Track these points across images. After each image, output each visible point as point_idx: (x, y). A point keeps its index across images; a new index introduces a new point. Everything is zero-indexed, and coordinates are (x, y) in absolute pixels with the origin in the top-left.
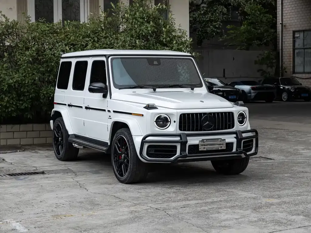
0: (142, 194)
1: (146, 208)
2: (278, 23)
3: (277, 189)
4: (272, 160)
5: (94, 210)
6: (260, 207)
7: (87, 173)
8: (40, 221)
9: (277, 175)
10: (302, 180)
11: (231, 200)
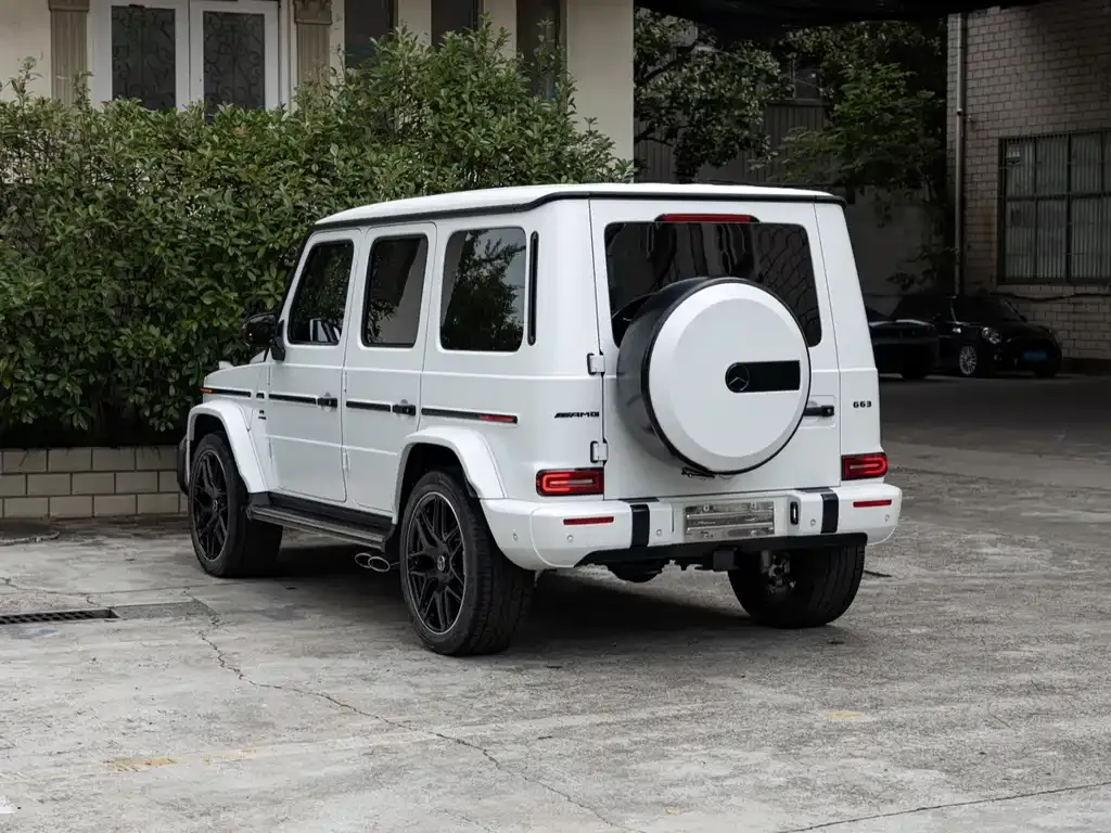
0: (421, 690)
1: (423, 739)
2: (949, 112)
3: (874, 678)
4: (882, 579)
5: (250, 744)
6: (803, 741)
7: (255, 616)
8: (64, 779)
9: (885, 631)
10: (964, 647)
11: (713, 713)
